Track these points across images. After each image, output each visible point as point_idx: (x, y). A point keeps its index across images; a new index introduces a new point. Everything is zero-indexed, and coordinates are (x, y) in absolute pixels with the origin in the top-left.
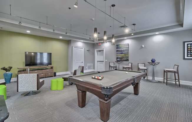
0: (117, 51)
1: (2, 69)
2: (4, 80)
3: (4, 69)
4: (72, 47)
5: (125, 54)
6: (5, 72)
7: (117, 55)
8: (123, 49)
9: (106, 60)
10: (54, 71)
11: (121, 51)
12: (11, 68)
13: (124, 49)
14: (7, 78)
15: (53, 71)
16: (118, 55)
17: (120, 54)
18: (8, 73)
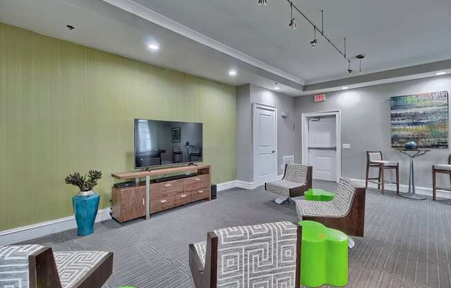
0: (393, 116)
1: (68, 181)
2: (73, 217)
3: (75, 181)
4: (252, 104)
5: (430, 124)
6: (79, 189)
7: (393, 130)
8: (421, 111)
9: (347, 146)
10: (213, 182)
11: (414, 116)
12: (96, 176)
13: (429, 109)
14: (84, 214)
15: (209, 181)
16: (400, 130)
17: (409, 124)
18: (88, 196)
